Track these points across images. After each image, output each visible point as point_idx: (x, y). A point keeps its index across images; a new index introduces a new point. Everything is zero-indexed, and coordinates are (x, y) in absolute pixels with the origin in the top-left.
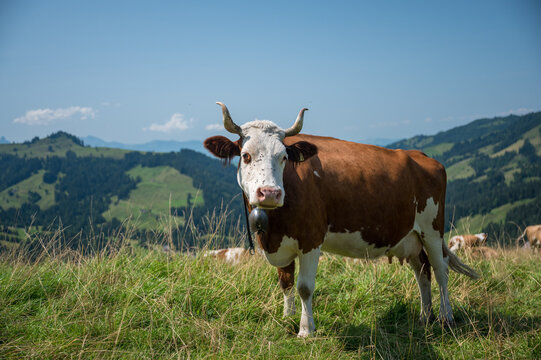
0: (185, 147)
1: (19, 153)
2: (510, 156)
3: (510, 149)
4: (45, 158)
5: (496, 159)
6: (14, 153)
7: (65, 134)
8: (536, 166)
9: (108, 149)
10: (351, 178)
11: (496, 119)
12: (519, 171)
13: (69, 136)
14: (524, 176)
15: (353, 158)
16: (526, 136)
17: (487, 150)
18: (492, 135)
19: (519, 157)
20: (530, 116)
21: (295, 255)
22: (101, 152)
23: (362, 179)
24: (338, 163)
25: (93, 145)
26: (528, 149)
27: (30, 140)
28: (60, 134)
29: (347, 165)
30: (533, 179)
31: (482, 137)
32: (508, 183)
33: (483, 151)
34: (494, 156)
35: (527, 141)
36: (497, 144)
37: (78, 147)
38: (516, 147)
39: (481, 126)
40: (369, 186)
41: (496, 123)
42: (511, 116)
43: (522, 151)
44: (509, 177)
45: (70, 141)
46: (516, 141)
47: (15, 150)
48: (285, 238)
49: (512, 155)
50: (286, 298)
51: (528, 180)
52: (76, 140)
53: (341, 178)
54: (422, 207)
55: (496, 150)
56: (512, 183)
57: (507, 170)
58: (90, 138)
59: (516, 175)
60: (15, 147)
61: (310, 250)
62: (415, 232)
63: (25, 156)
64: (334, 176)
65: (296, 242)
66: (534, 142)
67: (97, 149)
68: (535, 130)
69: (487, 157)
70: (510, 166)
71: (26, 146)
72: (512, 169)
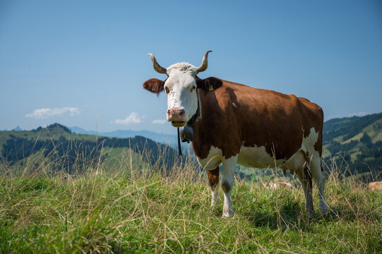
0: (138, 134)
1: (28, 137)
2: (354, 144)
3: (354, 139)
4: (45, 140)
5: (345, 145)
6: (25, 137)
7: (59, 125)
8: (372, 150)
9: (87, 135)
10: (258, 109)
11: (344, 119)
12: (360, 153)
13: (61, 126)
14: (363, 156)
15: (259, 97)
16: (364, 130)
17: (339, 139)
18: (342, 129)
19: (360, 144)
20: (367, 117)
21: (220, 162)
22: (82, 137)
23: (265, 110)
24: (250, 100)
25: (77, 133)
26: (366, 139)
27: (36, 129)
28: (56, 125)
29: (255, 101)
30: (370, 159)
31: (335, 131)
32: (353, 161)
33: (336, 139)
34: (343, 143)
35: (365, 134)
36: (345, 135)
37: (67, 134)
38: (358, 137)
39: (334, 124)
40: (270, 116)
41: (344, 122)
42: (354, 117)
43: (362, 140)
44: (354, 157)
45: (62, 129)
46: (358, 133)
47: (26, 135)
48: (212, 147)
49: (356, 142)
50: (213, 194)
51: (366, 159)
52: (66, 129)
53: (251, 109)
54: (307, 134)
55: (345, 139)
56: (355, 161)
57: (352, 153)
58: (75, 128)
59: (358, 156)
60: (26, 133)
61: (230, 157)
62: (302, 151)
63: (32, 139)
64: (246, 107)
65: (220, 150)
66: (370, 134)
67: (80, 135)
68: (371, 127)
69: (339, 144)
70: (354, 150)
71: (33, 133)
72: (356, 152)
